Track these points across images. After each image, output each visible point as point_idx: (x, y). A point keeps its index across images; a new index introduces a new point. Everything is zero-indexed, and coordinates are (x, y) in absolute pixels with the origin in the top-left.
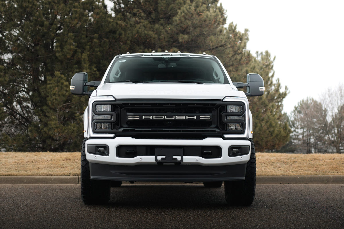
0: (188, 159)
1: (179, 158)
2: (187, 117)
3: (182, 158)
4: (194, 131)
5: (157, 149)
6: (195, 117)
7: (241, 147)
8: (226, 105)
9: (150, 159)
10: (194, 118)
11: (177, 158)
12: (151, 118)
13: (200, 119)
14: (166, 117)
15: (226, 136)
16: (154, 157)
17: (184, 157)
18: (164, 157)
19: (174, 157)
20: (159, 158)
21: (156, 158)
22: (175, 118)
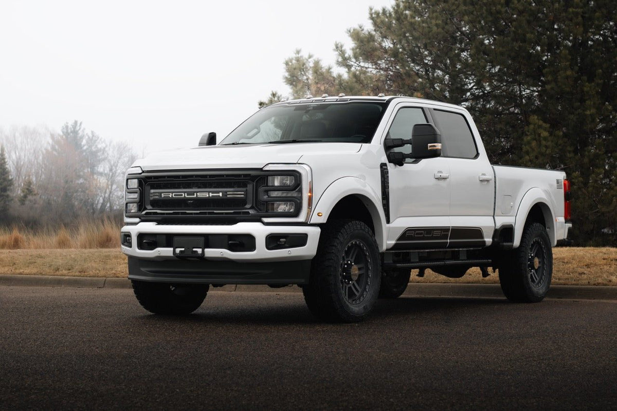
0: (211, 252)
1: (199, 251)
2: (211, 195)
3: (203, 251)
4: (222, 213)
5: (176, 239)
6: (221, 194)
7: (288, 236)
8: (267, 176)
9: (167, 252)
10: (219, 196)
11: (197, 251)
12: (170, 196)
13: (228, 196)
14: (186, 194)
15: (266, 220)
16: (172, 249)
17: (206, 250)
18: (183, 249)
19: (194, 249)
20: (178, 250)
21: (174, 251)
22: (197, 195)
